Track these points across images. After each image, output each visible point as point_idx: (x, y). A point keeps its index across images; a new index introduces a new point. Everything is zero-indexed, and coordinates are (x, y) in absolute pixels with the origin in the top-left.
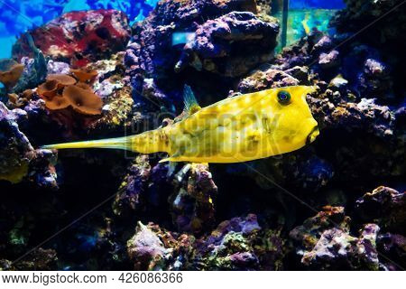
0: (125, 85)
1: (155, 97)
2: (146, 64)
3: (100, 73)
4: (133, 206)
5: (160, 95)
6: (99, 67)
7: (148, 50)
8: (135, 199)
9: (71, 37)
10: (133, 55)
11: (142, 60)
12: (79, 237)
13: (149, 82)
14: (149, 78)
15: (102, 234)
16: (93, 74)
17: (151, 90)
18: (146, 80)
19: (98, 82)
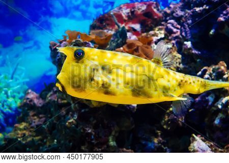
0: (173, 46)
1: (193, 53)
2: (186, 33)
3: (155, 39)
4: (181, 124)
5: (197, 52)
6: (153, 35)
7: (188, 24)
8: (181, 120)
9: (126, 19)
10: (172, 28)
11: (184, 30)
12: (144, 142)
13: (189, 44)
14: (188, 41)
15: (156, 141)
16: (150, 39)
17: (190, 49)
18: (185, 43)
19: (154, 44)
